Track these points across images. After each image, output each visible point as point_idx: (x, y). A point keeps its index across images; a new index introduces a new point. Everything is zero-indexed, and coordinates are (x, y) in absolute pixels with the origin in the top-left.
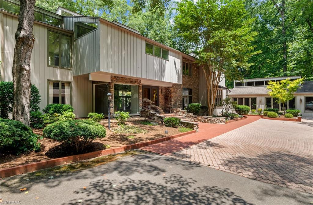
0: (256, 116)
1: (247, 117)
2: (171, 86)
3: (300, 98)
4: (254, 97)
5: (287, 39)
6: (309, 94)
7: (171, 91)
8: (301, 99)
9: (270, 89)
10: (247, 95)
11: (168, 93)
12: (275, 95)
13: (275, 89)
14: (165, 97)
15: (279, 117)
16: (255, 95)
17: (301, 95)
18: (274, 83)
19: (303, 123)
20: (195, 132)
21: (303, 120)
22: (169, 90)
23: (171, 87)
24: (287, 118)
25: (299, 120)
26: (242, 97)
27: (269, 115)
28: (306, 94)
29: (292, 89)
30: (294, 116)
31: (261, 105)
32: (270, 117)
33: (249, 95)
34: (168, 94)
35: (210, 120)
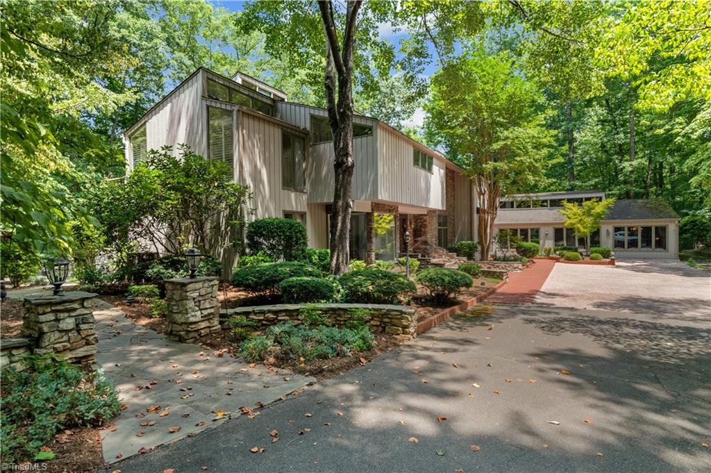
0: (543, 259)
1: (535, 261)
2: (426, 213)
3: (607, 228)
4: (536, 227)
5: (575, 126)
6: (618, 223)
7: (425, 221)
8: (608, 230)
9: (564, 214)
10: (524, 224)
11: (420, 224)
12: (574, 224)
13: (575, 215)
14: (414, 231)
15: (583, 259)
16: (537, 224)
17: (607, 223)
18: (570, 205)
19: (618, 267)
20: (505, 283)
21: (617, 264)
22: (422, 220)
23: (426, 215)
24: (594, 261)
25: (612, 263)
26: (515, 227)
27: (568, 257)
28: (615, 223)
29: (599, 216)
30: (604, 257)
31: (547, 241)
32: (569, 260)
33: (527, 224)
34: (421, 226)
35: (498, 267)
